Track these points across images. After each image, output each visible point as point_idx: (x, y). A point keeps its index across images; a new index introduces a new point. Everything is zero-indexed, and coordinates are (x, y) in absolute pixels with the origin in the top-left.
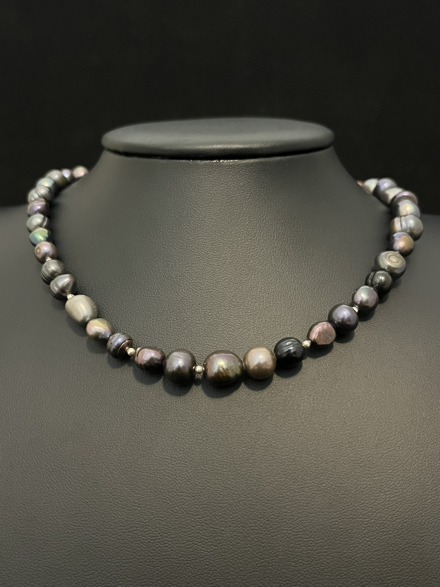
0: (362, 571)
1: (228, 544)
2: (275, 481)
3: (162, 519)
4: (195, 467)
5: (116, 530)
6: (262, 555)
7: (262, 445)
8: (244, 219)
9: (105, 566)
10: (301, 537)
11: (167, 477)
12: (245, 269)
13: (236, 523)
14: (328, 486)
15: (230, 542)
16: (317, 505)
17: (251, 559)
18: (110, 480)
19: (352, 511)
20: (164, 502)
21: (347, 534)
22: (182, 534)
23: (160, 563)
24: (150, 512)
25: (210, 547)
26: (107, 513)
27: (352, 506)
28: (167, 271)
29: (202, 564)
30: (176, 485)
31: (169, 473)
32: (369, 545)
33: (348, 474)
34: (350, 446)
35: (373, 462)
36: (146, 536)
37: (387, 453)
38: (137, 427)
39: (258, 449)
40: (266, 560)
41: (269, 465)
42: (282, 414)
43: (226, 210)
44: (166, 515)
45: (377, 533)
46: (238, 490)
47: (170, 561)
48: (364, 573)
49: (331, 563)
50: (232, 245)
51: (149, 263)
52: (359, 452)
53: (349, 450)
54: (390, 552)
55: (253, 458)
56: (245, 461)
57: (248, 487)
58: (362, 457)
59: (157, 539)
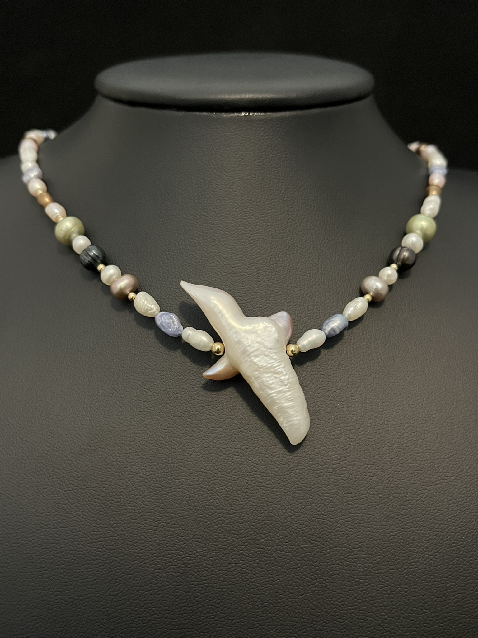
0: (424, 587)
1: (275, 565)
2: (326, 493)
3: (200, 540)
4: (235, 480)
5: (147, 554)
6: (313, 575)
7: (310, 452)
8: (279, 186)
9: (137, 595)
10: (356, 554)
11: (202, 492)
12: (282, 247)
13: (284, 541)
14: (385, 496)
15: (277, 562)
16: (373, 519)
17: (302, 580)
18: (137, 499)
19: (412, 523)
20: (201, 521)
21: (407, 548)
22: (224, 556)
23: (200, 589)
24: (185, 533)
25: (256, 569)
26: (136, 535)
27: (412, 517)
28: (190, 249)
29: (247, 588)
30: (213, 502)
31: (204, 488)
32: (431, 560)
33: (407, 482)
34: (408, 450)
35: (435, 468)
36: (183, 560)
37: (449, 458)
38: (164, 436)
39: (305, 457)
40: (318, 580)
41: (319, 476)
42: (330, 417)
43: (257, 175)
44: (204, 535)
45: (440, 546)
46: (285, 505)
47: (212, 586)
48: (427, 589)
49: (390, 581)
50: (266, 218)
51: (167, 241)
52: (419, 458)
53: (407, 455)
54: (454, 566)
55: (300, 467)
56: (290, 471)
57: (295, 500)
58: (422, 464)
59: (195, 563)
